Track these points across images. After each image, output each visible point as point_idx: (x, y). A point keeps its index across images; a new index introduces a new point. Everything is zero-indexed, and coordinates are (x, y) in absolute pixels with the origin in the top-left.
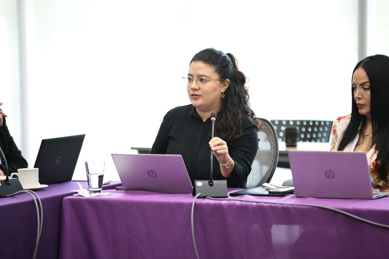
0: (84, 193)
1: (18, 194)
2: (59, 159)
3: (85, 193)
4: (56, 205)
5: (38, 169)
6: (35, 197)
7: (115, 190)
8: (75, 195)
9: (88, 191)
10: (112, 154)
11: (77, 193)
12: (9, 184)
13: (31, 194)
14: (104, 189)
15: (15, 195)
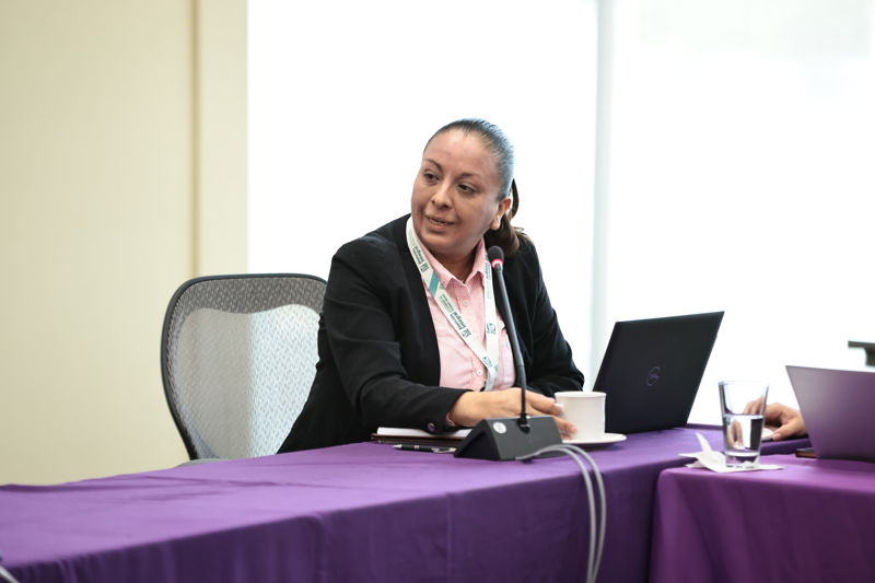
0: (713, 461)
1: (543, 456)
2: (655, 371)
3: (715, 461)
4: (641, 489)
5: (604, 394)
6: (585, 465)
7: (792, 457)
8: (690, 466)
9: (724, 457)
10: (788, 368)
11: (693, 460)
12: (526, 430)
13: (575, 456)
14: (765, 452)
15: (534, 458)
